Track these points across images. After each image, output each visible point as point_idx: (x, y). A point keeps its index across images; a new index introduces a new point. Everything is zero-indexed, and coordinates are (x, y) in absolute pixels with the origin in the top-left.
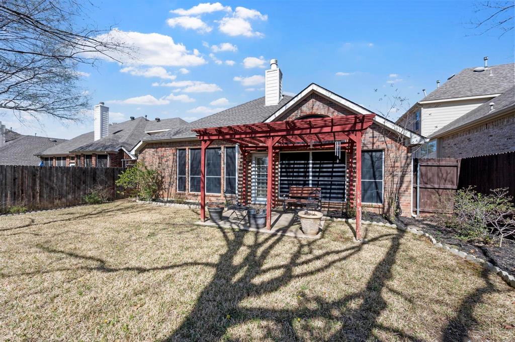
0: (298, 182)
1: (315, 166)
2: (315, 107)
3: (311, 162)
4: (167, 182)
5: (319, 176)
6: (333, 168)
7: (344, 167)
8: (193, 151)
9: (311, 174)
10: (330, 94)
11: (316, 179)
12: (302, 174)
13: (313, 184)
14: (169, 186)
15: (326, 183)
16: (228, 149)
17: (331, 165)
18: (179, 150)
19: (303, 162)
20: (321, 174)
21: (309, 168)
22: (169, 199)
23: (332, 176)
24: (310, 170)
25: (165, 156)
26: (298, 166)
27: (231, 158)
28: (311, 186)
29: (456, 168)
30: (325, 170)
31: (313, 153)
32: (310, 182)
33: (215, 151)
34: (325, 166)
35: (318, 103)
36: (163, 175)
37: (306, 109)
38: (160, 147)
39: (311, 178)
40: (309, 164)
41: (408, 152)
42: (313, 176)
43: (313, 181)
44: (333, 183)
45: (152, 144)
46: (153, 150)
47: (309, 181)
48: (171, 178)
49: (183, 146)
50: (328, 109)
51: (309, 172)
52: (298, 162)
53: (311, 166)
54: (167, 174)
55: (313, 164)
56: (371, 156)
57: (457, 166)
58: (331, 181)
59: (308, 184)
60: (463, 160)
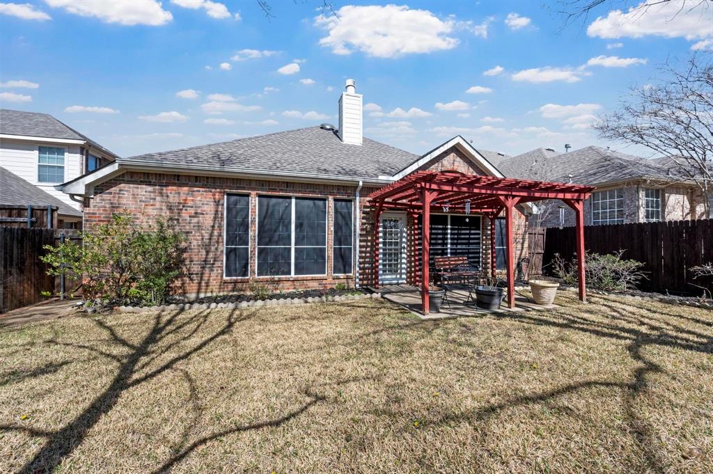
0: (435, 251)
1: (453, 232)
2: (456, 164)
3: (449, 227)
4: (195, 258)
5: (457, 244)
6: (470, 234)
7: (479, 234)
8: (265, 200)
9: (449, 241)
10: (475, 152)
11: (455, 247)
12: (440, 241)
13: (451, 253)
14: (203, 268)
15: (464, 251)
16: (339, 203)
17: (468, 232)
18: (229, 195)
19: (441, 227)
20: (459, 241)
21: (447, 234)
22: (202, 295)
23: (469, 244)
24: (449, 236)
25: (190, 203)
26: (436, 231)
27: (344, 217)
28: (449, 255)
29: (542, 236)
30: (463, 236)
31: (451, 216)
32: (449, 251)
33: (314, 204)
34: (463, 232)
35: (458, 159)
36: (183, 245)
37: (447, 163)
38: (174, 184)
39: (449, 246)
40: (447, 229)
41: (526, 221)
42: (452, 244)
43: (451, 249)
44: (470, 251)
45: (147, 174)
46: (150, 188)
47: (447, 249)
48: (208, 252)
49: (244, 188)
50: (468, 169)
51: (447, 239)
52: (436, 226)
53: (449, 231)
54: (195, 243)
55: (452, 229)
56: (500, 223)
57: (543, 235)
58: (468, 249)
59: (447, 254)
60: (547, 229)
